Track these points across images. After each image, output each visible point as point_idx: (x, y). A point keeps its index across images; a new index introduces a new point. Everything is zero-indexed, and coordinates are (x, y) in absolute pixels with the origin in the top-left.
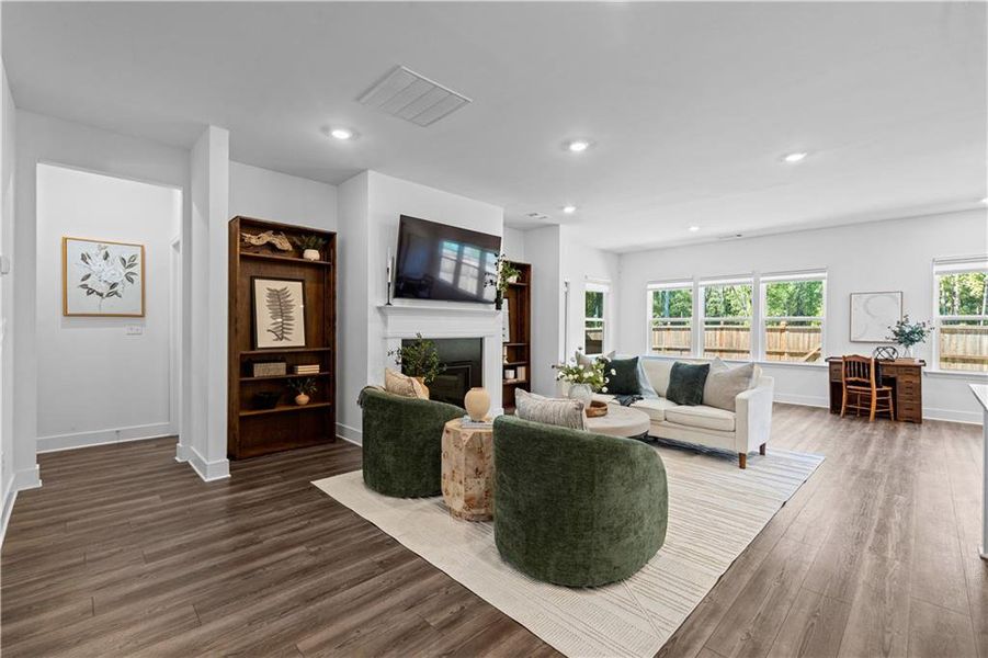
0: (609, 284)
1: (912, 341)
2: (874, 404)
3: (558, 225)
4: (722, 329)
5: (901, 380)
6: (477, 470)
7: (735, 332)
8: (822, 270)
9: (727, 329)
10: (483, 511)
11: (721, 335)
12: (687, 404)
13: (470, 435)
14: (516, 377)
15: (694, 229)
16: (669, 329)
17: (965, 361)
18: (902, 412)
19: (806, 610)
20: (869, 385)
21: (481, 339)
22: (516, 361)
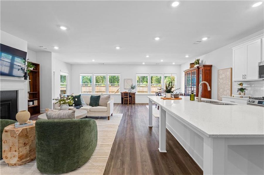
0: (68, 73)
1: (134, 89)
2: (129, 101)
3: (51, 52)
4: (97, 86)
5: (132, 96)
6: (25, 143)
7: (100, 87)
8: (119, 74)
9: (99, 86)
10: (28, 159)
11: (97, 88)
12: (95, 106)
13: (20, 131)
14: (33, 104)
15: (93, 60)
16: (84, 87)
17: (141, 92)
18: (133, 102)
19: (129, 148)
20: (128, 98)
21: (17, 91)
22: (33, 98)
